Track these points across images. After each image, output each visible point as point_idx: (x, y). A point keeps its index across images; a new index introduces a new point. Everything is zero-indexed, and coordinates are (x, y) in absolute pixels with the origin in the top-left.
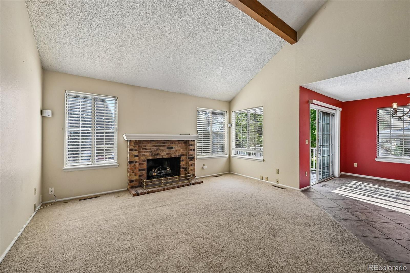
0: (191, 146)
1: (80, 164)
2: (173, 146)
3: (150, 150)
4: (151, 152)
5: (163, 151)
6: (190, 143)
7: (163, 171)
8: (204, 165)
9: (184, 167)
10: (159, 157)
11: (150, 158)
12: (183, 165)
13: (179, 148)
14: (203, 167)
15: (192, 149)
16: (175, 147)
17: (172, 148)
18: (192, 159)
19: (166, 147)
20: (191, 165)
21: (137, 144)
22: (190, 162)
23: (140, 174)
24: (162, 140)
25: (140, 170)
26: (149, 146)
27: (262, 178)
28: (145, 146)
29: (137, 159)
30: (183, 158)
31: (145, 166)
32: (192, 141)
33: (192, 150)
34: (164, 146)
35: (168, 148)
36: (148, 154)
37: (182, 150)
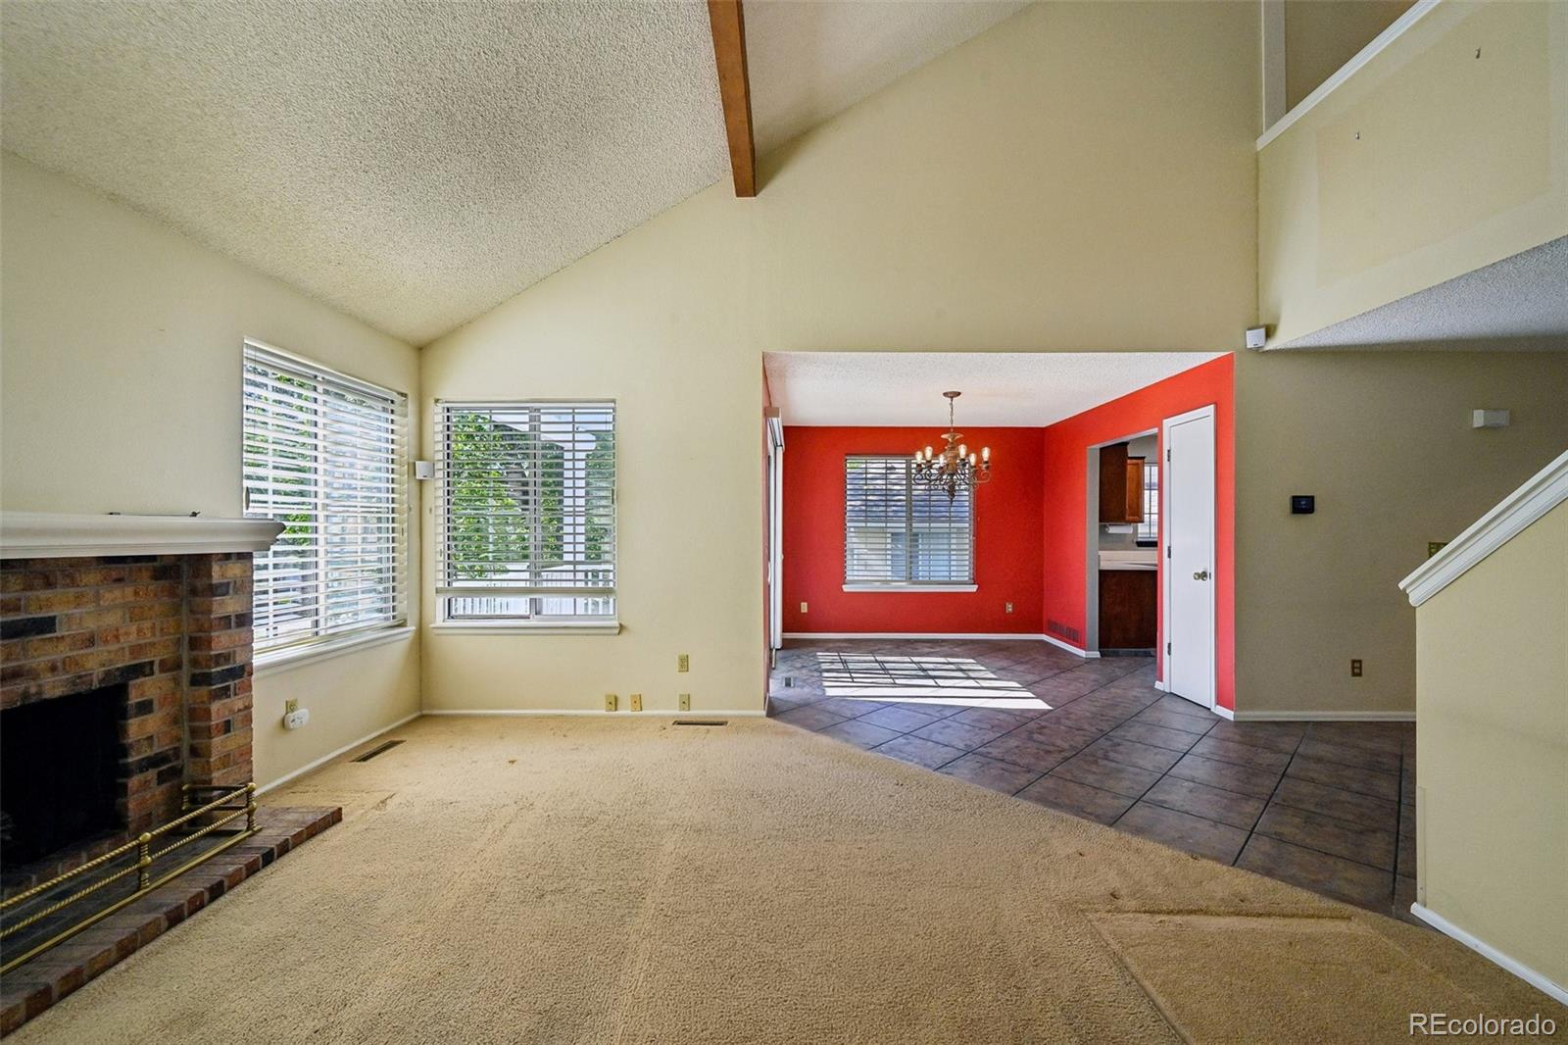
0: (226, 593)
2: (57, 603)
6: (217, 575)
8: (291, 707)
9: (156, 750)
12: (150, 738)
13: (113, 619)
14: (283, 720)
15: (229, 618)
16: (69, 616)
17: (45, 625)
18: (231, 683)
20: (227, 727)
22: (215, 706)
27: (614, 703)
30: (146, 689)
32: (227, 556)
33: (233, 619)
37: (139, 631)
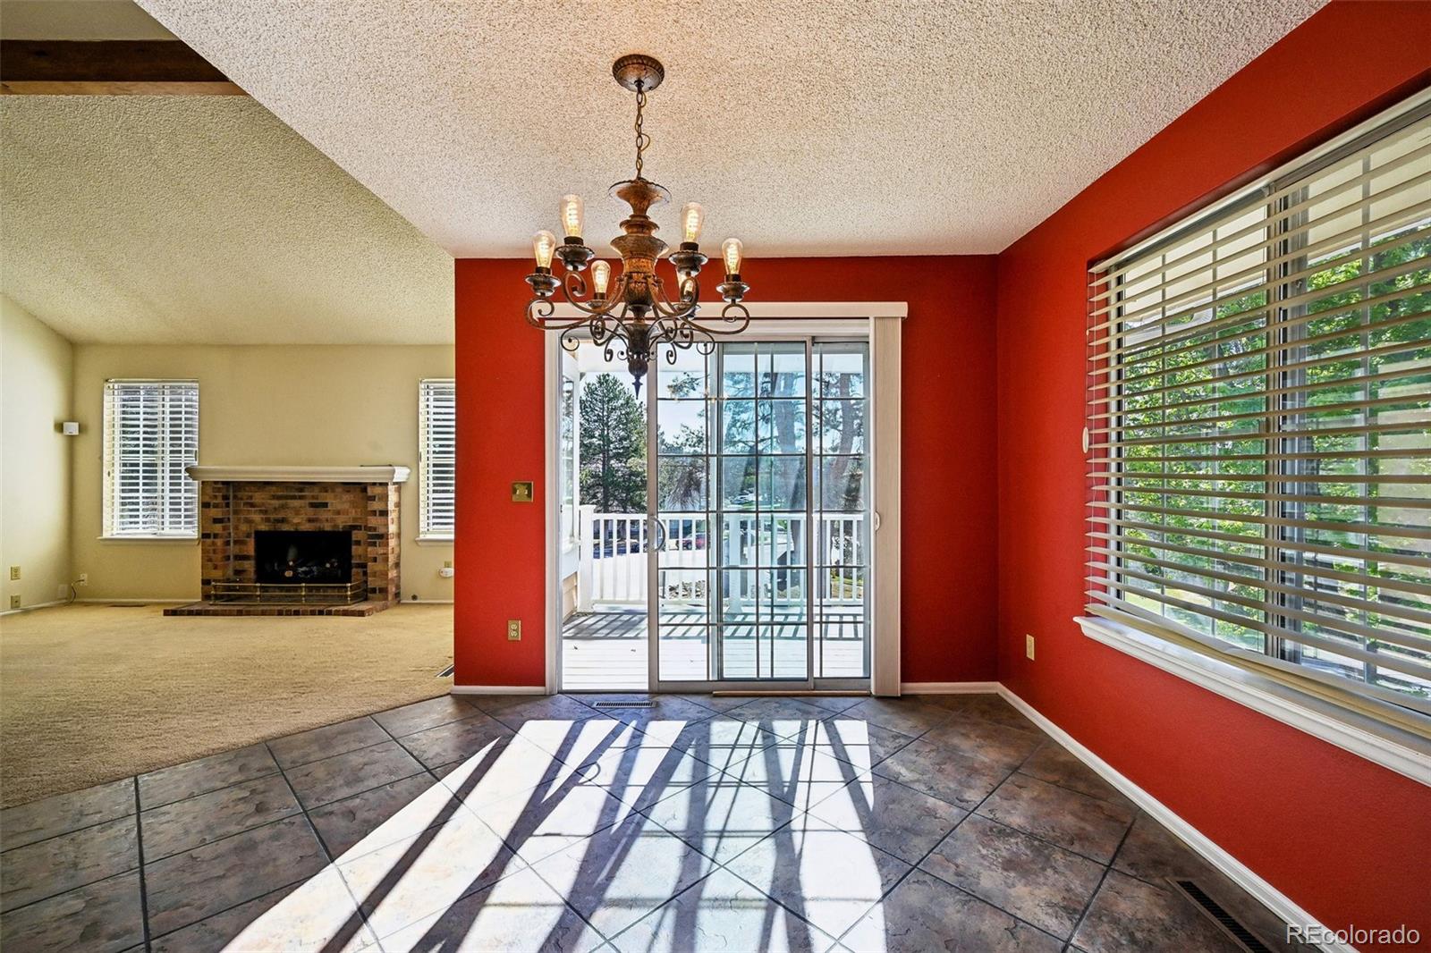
0: (374, 500)
1: (141, 531)
2: (328, 498)
3: (263, 508)
4: (266, 512)
5: (297, 513)
6: (370, 491)
7: (315, 568)
9: (358, 561)
10: (285, 528)
11: (263, 527)
12: (357, 555)
13: (346, 506)
14: (441, 571)
15: (375, 511)
16: (332, 503)
17: (325, 505)
18: (378, 541)
19: (307, 501)
20: (375, 560)
21: (219, 490)
22: (370, 549)
23: (238, 568)
24: (295, 483)
25: (239, 558)
26: (258, 497)
28: (251, 497)
29: (218, 528)
30: (356, 535)
31: (250, 548)
32: (374, 484)
33: (378, 512)
34: (301, 498)
35: (313, 505)
36: (257, 517)
37: (356, 512)
